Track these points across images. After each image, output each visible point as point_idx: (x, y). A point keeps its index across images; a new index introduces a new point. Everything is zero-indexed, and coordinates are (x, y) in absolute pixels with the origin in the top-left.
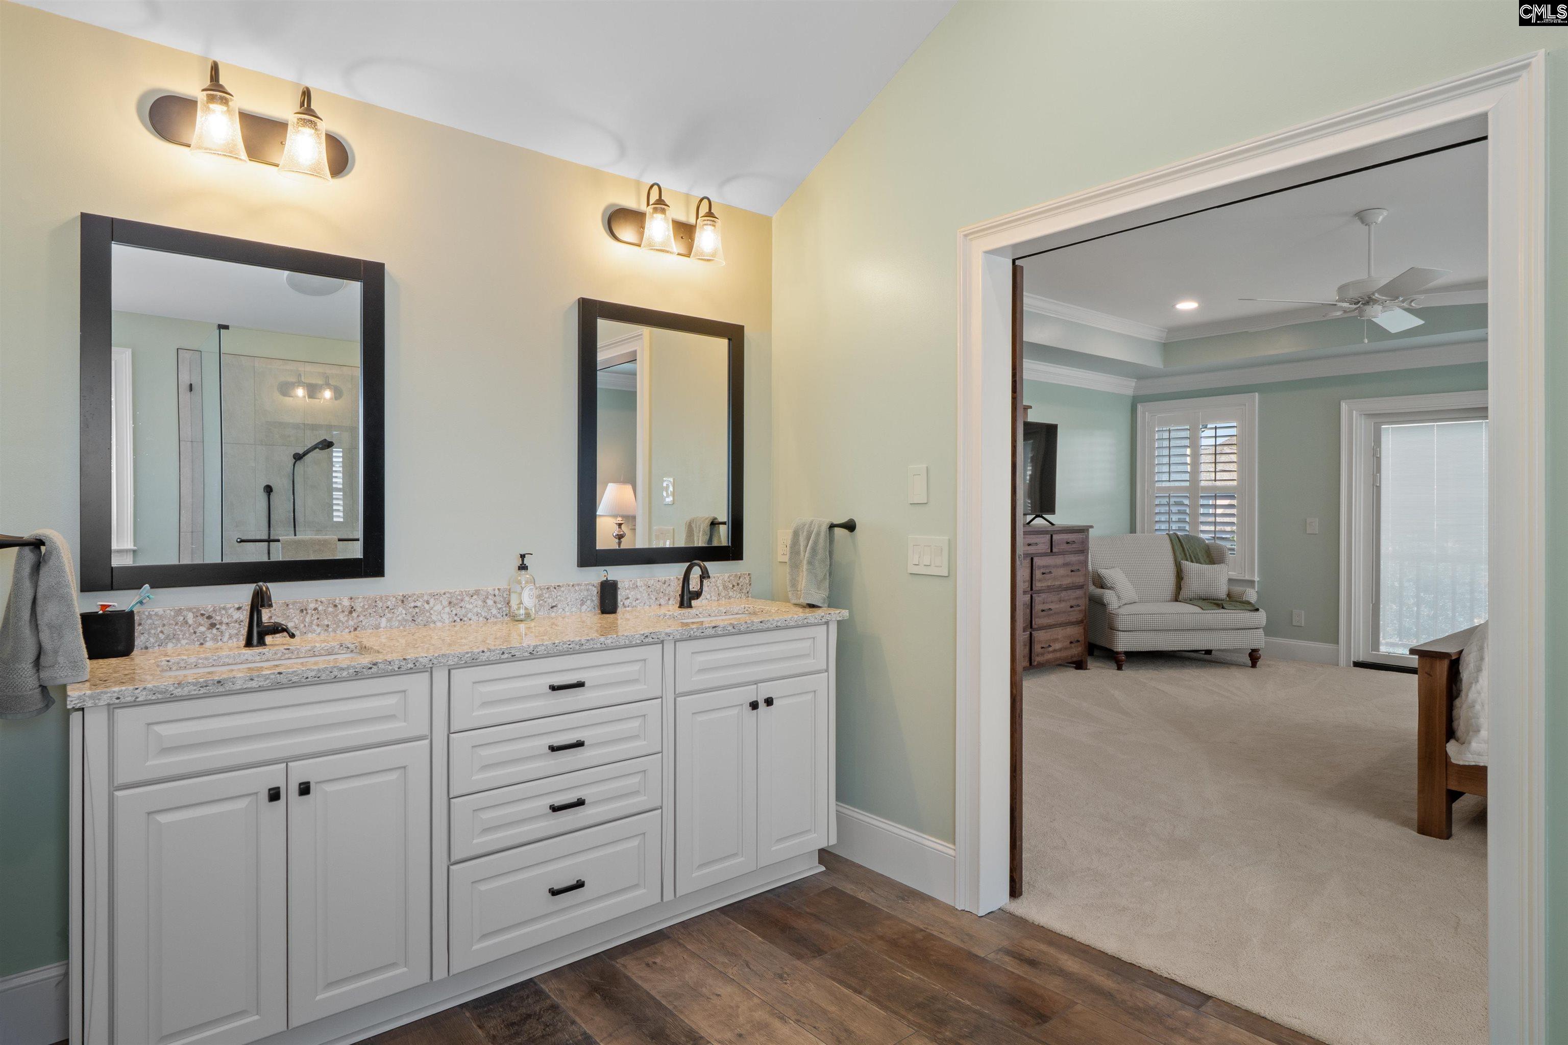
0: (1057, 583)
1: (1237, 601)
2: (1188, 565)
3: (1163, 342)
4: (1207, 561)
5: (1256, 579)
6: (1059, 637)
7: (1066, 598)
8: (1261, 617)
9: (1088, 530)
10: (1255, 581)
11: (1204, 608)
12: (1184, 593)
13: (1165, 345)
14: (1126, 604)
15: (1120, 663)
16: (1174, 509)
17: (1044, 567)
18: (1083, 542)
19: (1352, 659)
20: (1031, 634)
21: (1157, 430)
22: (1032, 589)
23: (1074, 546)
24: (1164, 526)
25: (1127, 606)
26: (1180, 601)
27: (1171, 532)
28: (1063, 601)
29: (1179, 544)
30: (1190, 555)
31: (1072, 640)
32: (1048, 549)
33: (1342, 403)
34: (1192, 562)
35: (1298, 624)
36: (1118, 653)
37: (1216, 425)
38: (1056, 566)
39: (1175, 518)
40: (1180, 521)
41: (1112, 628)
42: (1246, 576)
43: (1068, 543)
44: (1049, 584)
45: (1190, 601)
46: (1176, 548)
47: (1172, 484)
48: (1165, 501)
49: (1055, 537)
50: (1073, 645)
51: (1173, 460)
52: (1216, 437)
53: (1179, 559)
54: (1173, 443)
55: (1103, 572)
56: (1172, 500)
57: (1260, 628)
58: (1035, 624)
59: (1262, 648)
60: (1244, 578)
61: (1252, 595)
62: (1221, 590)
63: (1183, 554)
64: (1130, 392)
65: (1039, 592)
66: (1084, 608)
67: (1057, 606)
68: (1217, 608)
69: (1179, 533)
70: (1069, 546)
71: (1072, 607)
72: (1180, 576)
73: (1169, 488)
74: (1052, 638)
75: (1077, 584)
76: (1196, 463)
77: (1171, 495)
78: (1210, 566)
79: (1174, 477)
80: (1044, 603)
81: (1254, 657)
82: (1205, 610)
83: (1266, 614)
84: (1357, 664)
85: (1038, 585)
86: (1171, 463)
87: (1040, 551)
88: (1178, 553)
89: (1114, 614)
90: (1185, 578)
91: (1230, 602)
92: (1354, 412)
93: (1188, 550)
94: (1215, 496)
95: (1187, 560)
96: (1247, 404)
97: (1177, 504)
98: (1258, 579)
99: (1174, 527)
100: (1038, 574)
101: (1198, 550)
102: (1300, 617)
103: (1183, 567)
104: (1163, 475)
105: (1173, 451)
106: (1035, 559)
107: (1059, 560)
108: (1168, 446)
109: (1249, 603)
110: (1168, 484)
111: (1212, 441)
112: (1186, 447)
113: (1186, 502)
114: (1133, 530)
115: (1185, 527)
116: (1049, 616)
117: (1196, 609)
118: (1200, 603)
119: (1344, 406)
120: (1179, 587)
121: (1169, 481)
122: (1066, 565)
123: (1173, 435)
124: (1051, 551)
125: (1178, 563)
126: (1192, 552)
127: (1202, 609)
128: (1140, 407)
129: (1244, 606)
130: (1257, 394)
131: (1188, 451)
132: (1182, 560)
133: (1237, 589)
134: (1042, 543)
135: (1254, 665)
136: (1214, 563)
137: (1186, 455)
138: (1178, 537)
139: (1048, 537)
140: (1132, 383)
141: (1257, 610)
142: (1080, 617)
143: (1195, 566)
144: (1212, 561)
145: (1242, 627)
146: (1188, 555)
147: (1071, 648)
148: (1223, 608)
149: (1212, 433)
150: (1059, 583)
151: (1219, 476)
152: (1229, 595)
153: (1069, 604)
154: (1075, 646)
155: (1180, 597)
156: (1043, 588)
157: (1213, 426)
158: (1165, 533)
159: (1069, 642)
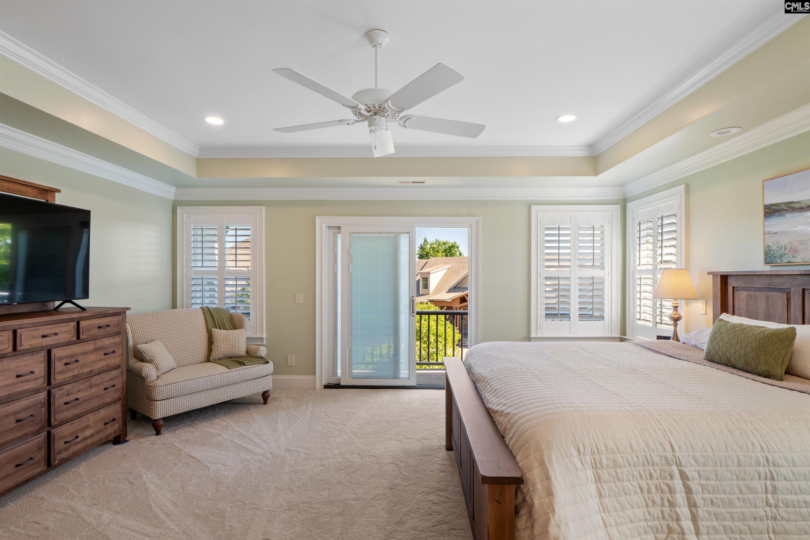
0: (86, 370)
1: (253, 357)
2: (217, 332)
3: (196, 157)
4: (231, 327)
5: (265, 336)
6: (90, 423)
7: (99, 382)
8: (270, 367)
9: (125, 312)
10: (264, 338)
11: (230, 367)
12: (215, 355)
13: (197, 159)
14: (164, 373)
15: (159, 429)
16: (207, 288)
17: (67, 357)
18: (118, 325)
19: (323, 384)
20: (49, 433)
21: (192, 227)
22: (49, 383)
23: (108, 329)
24: (199, 301)
25: (165, 375)
26: (211, 362)
27: (204, 306)
28: (95, 386)
29: (210, 315)
30: (219, 324)
31: (107, 421)
32: (74, 336)
33: (316, 217)
34: (220, 329)
35: (291, 365)
36: (156, 420)
37: (236, 227)
38: (85, 353)
39: (207, 294)
40: (211, 297)
41: (151, 400)
42: (258, 335)
43: (99, 327)
44: (75, 373)
45: (219, 361)
46: (208, 318)
47: (205, 269)
48: (200, 282)
49: (82, 324)
50: (108, 426)
51: (205, 251)
52: (236, 236)
53: (210, 327)
54: (205, 238)
55: (142, 347)
56: (205, 282)
57: (270, 375)
58: (55, 420)
59: (271, 389)
60: (256, 336)
61: (263, 352)
62: (242, 350)
63: (213, 323)
64: (172, 197)
65: (60, 385)
66: (121, 386)
67: (87, 393)
68: (239, 366)
69: (210, 306)
70: (102, 331)
71: (105, 389)
72: (211, 341)
73: (202, 272)
74: (79, 428)
75: (112, 366)
76: (222, 254)
77: (204, 277)
78: (233, 331)
79: (206, 264)
80: (68, 395)
81: (265, 396)
82: (230, 369)
83: (273, 364)
84: (326, 387)
85: (58, 378)
86: (203, 253)
87: (62, 341)
88: (209, 323)
89: (151, 387)
90: (215, 342)
91: (249, 359)
92: (323, 224)
93: (217, 320)
94: (236, 278)
95: (216, 328)
96: (257, 214)
97: (209, 284)
98: (266, 336)
99: (207, 301)
100: (58, 366)
101: (225, 319)
102: (293, 360)
103: (214, 334)
104: (198, 262)
105: (205, 245)
106: (54, 351)
107: (89, 347)
108: (201, 240)
109: (262, 358)
110: (202, 269)
111: (233, 239)
112: (215, 242)
113: (216, 282)
114: (174, 306)
115: (214, 301)
116: (75, 406)
117: (224, 369)
118: (227, 362)
119: (318, 219)
120: (210, 350)
121: (202, 267)
122: (96, 350)
123: (205, 232)
124: (78, 338)
125: (209, 331)
126: (221, 320)
127: (229, 368)
128: (179, 209)
129: (258, 361)
130: (264, 207)
131: (216, 245)
132: (213, 328)
133: (253, 347)
134: (63, 332)
135: (265, 403)
136: (236, 329)
137: (214, 248)
138: (209, 310)
139: (73, 324)
140: (173, 190)
141: (268, 362)
142: (116, 395)
143: (223, 332)
144: (235, 327)
145: (258, 376)
146: (217, 324)
147: (106, 428)
148: (244, 365)
149: (233, 232)
150: (89, 369)
151: (239, 264)
152: (247, 352)
153: (102, 387)
154: (111, 426)
155: (211, 358)
156: (67, 380)
157: (234, 228)
158: (198, 307)
159: (102, 424)
